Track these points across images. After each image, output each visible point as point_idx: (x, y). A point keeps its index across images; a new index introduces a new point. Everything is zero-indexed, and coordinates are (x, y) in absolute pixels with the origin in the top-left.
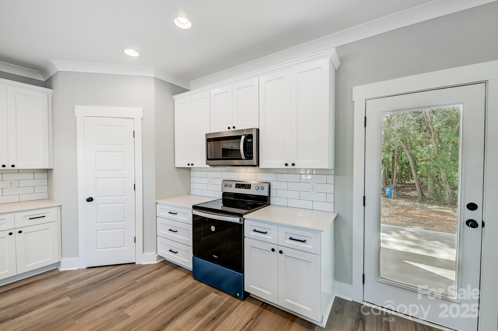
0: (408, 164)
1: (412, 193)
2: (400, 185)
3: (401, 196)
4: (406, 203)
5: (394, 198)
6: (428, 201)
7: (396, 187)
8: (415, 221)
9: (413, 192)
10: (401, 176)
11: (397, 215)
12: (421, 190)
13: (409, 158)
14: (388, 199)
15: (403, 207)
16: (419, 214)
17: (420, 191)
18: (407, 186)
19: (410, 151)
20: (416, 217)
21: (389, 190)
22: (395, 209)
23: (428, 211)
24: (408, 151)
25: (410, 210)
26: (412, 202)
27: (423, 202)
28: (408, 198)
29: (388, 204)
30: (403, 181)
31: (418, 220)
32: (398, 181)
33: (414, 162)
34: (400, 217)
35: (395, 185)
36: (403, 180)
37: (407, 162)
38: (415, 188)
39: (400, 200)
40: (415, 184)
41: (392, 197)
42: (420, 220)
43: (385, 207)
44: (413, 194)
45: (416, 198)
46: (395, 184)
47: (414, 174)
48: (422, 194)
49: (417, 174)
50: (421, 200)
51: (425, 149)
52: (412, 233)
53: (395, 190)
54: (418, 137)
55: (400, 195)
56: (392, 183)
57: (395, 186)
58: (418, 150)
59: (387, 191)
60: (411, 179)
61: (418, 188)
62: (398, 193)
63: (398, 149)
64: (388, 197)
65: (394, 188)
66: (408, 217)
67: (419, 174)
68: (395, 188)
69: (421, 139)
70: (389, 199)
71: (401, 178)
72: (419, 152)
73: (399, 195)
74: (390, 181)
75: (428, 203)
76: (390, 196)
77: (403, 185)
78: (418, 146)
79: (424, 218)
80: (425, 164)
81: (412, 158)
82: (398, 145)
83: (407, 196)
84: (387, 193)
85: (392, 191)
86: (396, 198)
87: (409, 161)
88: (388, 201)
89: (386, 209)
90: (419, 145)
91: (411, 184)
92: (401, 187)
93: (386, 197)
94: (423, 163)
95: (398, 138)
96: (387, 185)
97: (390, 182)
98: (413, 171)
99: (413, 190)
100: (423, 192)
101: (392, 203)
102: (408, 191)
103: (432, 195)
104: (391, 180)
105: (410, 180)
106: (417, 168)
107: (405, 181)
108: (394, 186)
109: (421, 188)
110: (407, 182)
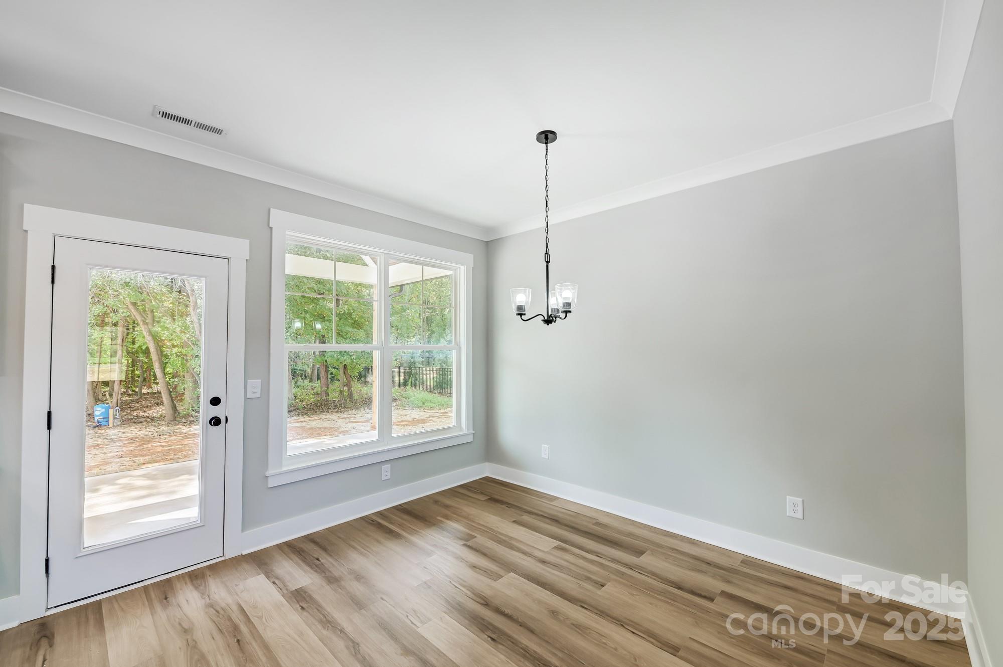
0: (147, 352)
1: (155, 411)
2: (130, 398)
3: (132, 419)
4: (142, 432)
5: (114, 426)
6: (183, 421)
7: (121, 403)
8: (157, 459)
9: (158, 409)
10: (133, 378)
11: (121, 457)
12: (173, 402)
13: (147, 341)
14: (100, 431)
15: (133, 440)
16: (166, 446)
17: (170, 403)
18: (146, 398)
19: (150, 327)
20: (159, 452)
21: (104, 410)
22: (115, 449)
23: (182, 437)
24: (146, 326)
25: (149, 442)
26: (155, 426)
27: (176, 423)
28: (146, 421)
29: (99, 441)
30: (137, 390)
31: (165, 455)
32: (125, 391)
33: (158, 348)
34: (126, 460)
35: (119, 398)
36: (137, 386)
37: (144, 348)
38: (161, 399)
39: (128, 429)
40: (160, 393)
41: (111, 425)
42: (167, 456)
43: (93, 448)
44: (158, 411)
45: (162, 417)
46: (118, 396)
47: (159, 373)
48: (174, 408)
49: (165, 374)
50: (171, 421)
51: (178, 325)
52: (143, 476)
53: (117, 408)
54: (166, 301)
55: (130, 418)
56: (111, 395)
57: (118, 400)
58: (166, 325)
59: (97, 413)
60: (154, 383)
61: (166, 399)
62: (124, 414)
63: (127, 321)
64: (100, 426)
65: (115, 406)
66: (145, 456)
67: (169, 372)
68: (119, 405)
69: (171, 305)
70: (103, 431)
71: (132, 383)
72: (168, 329)
73: (127, 419)
74: (105, 392)
75: (184, 424)
76: (106, 423)
77: (136, 398)
78: (166, 318)
79: (175, 450)
80: (179, 352)
81: (155, 341)
82: (125, 314)
83: (144, 417)
84: (96, 419)
85: (111, 412)
86: (120, 426)
87: (149, 346)
88: (100, 435)
89: (95, 451)
90: (168, 317)
91: (154, 393)
92: (133, 401)
93: (95, 427)
94: (175, 350)
95: (124, 298)
96: (99, 400)
97: (105, 395)
98: (156, 367)
99: (158, 404)
100: (175, 405)
101: (109, 438)
102: (147, 407)
103: (192, 407)
104: (108, 389)
105: (152, 386)
106: (164, 360)
107: (141, 390)
108: (114, 400)
109: (172, 398)
110: (145, 390)
